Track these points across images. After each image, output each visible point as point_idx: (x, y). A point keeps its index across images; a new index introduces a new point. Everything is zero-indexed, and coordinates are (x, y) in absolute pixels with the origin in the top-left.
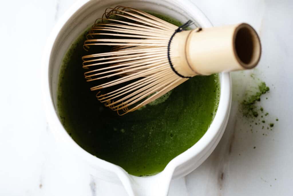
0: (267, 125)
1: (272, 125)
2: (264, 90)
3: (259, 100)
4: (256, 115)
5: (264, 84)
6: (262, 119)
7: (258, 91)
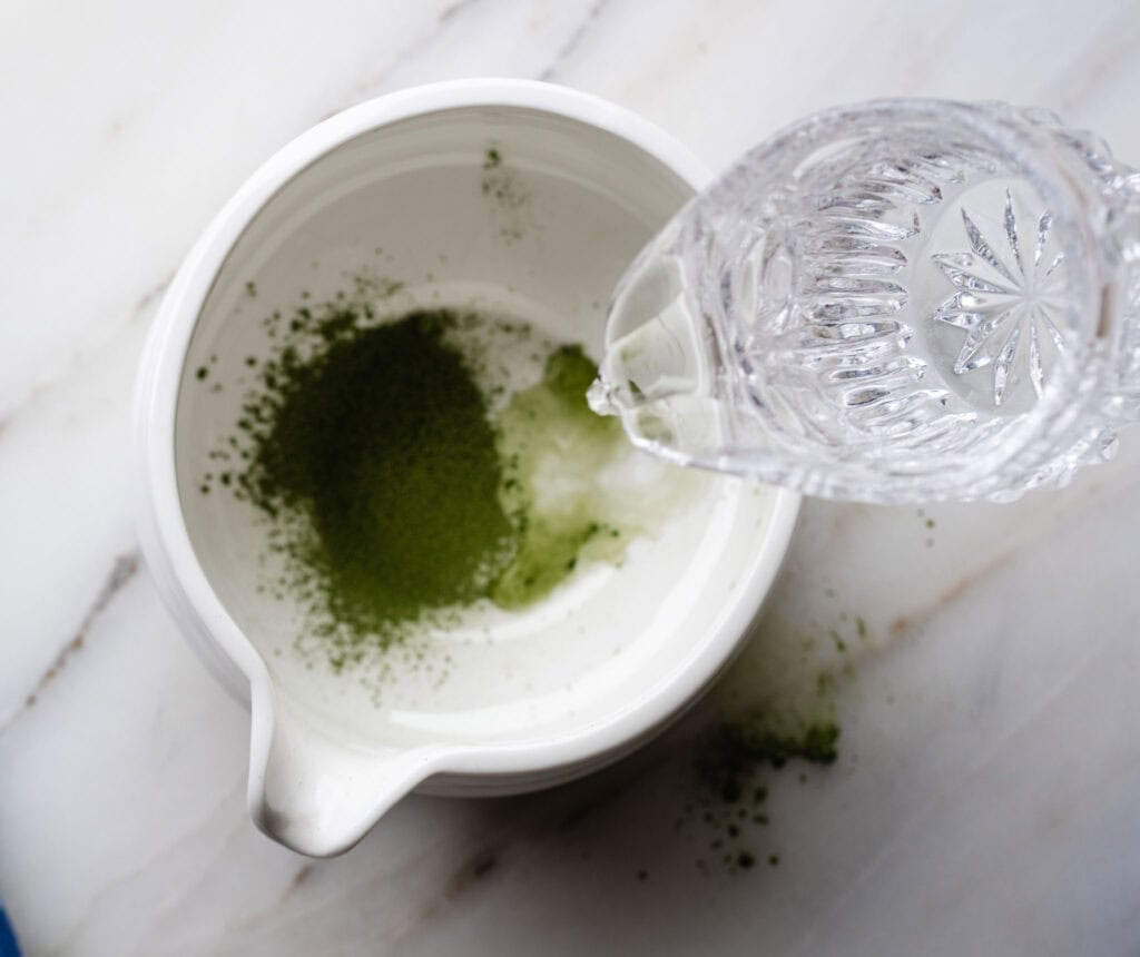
0: (733, 848)
1: (746, 861)
2: (820, 749)
3: (779, 764)
4: (731, 794)
5: (833, 733)
6: (735, 821)
7: (800, 736)
